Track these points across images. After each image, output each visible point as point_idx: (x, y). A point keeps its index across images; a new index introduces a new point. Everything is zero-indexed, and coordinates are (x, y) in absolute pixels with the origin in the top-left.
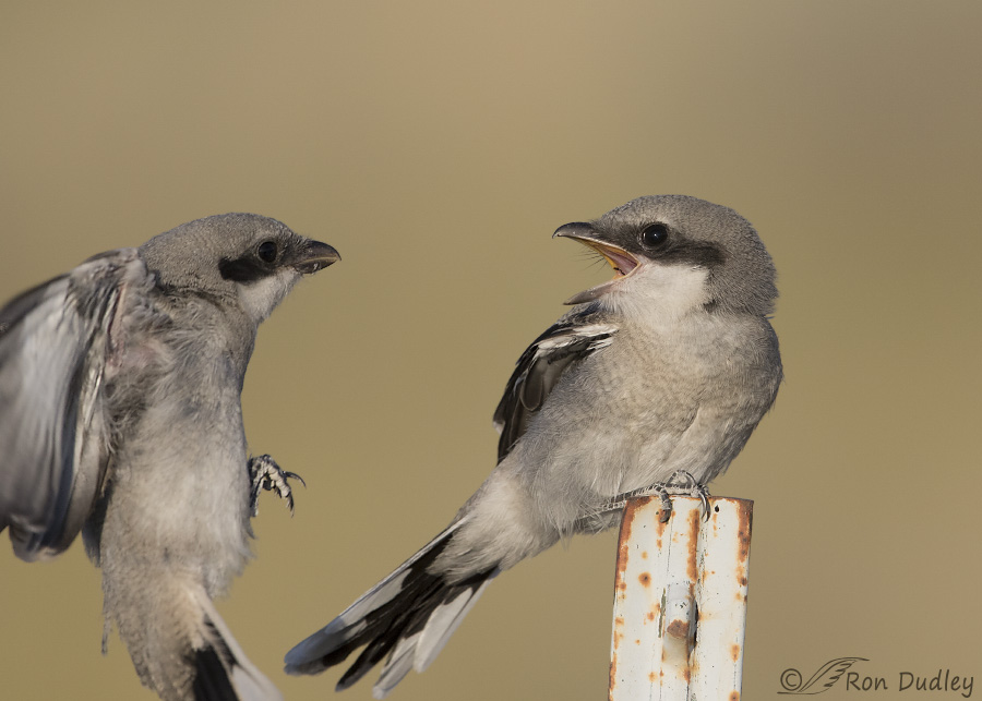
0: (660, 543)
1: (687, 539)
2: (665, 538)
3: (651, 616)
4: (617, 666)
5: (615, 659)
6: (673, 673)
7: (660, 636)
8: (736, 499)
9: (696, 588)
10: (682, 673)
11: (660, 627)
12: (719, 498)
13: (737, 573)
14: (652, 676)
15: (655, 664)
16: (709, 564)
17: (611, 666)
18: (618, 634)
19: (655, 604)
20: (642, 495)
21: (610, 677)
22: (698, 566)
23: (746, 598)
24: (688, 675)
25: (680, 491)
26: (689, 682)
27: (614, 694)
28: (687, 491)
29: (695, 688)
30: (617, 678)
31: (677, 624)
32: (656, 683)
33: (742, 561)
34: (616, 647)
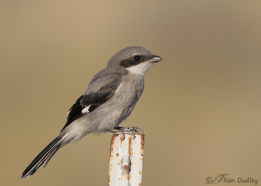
0: (121, 146)
1: (128, 145)
2: (122, 144)
3: (119, 164)
4: (111, 176)
6: (125, 178)
7: (121, 169)
8: (140, 134)
9: (130, 157)
10: (127, 178)
11: (121, 166)
12: (136, 134)
13: (141, 153)
14: (119, 179)
15: (120, 176)
16: (133, 151)
17: (109, 177)
18: (111, 169)
19: (120, 161)
20: (117, 133)
22: (131, 151)
23: (143, 159)
24: (128, 179)
25: (127, 132)
27: (110, 183)
28: (128, 132)
29: (130, 182)
30: (111, 179)
31: (126, 166)
32: (120, 181)
33: (142, 150)
34: (110, 172)
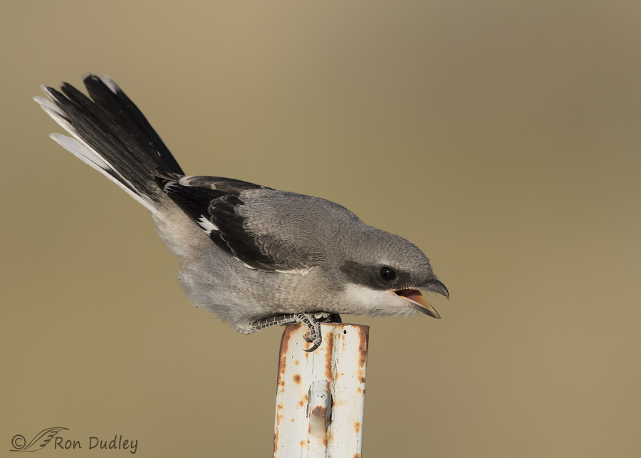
0: (307, 355)
1: (325, 352)
3: (302, 404)
4: (279, 436)
5: (277, 432)
6: (316, 441)
7: (307, 416)
9: (331, 384)
10: (322, 441)
11: (308, 410)
12: (347, 324)
13: (359, 375)
14: (302, 443)
15: (305, 436)
16: (340, 369)
17: (275, 437)
18: (280, 416)
19: (304, 395)
21: (274, 444)
22: (332, 370)
23: (364, 391)
24: (326, 442)
26: (327, 447)
29: (331, 451)
30: (279, 444)
31: (319, 409)
32: (305, 448)
33: (362, 366)
34: (278, 424)
